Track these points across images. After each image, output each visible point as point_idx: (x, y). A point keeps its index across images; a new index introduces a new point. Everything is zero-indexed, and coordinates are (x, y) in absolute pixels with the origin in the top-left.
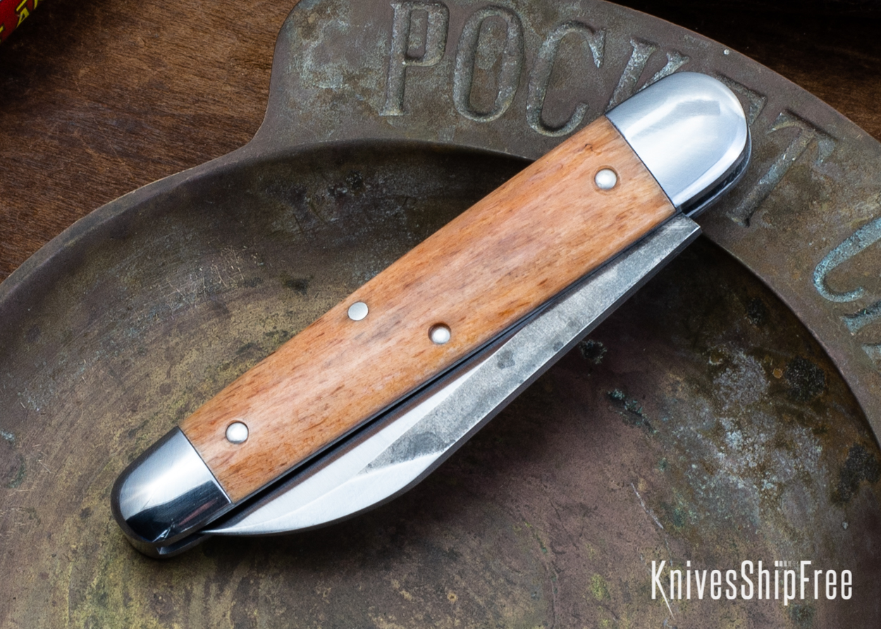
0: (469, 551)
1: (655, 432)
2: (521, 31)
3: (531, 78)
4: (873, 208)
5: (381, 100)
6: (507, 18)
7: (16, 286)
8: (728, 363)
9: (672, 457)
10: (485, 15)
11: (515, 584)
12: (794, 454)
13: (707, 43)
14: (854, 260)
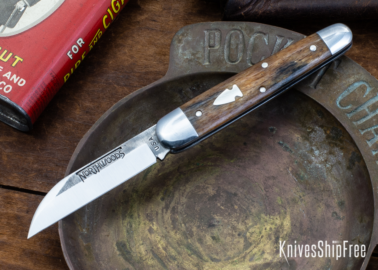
0: (240, 193)
1: (293, 153)
2: (243, 36)
3: (247, 50)
4: (352, 80)
5: (203, 60)
6: (239, 32)
7: (98, 125)
8: (313, 130)
9: (299, 160)
10: (232, 32)
11: (255, 202)
12: (335, 156)
13: (299, 35)
14: (348, 96)
